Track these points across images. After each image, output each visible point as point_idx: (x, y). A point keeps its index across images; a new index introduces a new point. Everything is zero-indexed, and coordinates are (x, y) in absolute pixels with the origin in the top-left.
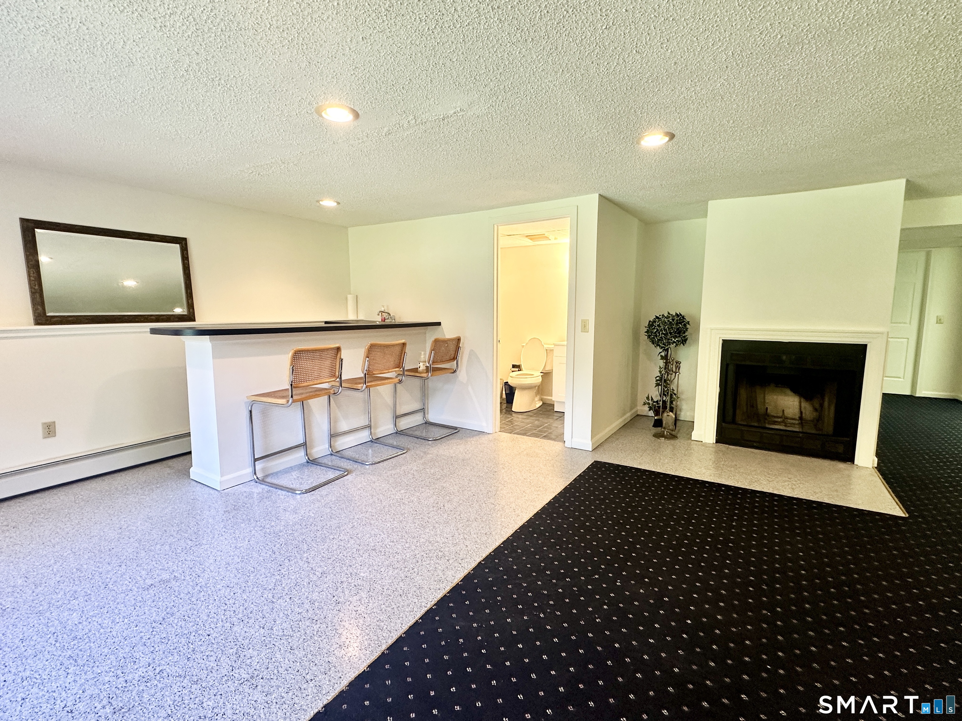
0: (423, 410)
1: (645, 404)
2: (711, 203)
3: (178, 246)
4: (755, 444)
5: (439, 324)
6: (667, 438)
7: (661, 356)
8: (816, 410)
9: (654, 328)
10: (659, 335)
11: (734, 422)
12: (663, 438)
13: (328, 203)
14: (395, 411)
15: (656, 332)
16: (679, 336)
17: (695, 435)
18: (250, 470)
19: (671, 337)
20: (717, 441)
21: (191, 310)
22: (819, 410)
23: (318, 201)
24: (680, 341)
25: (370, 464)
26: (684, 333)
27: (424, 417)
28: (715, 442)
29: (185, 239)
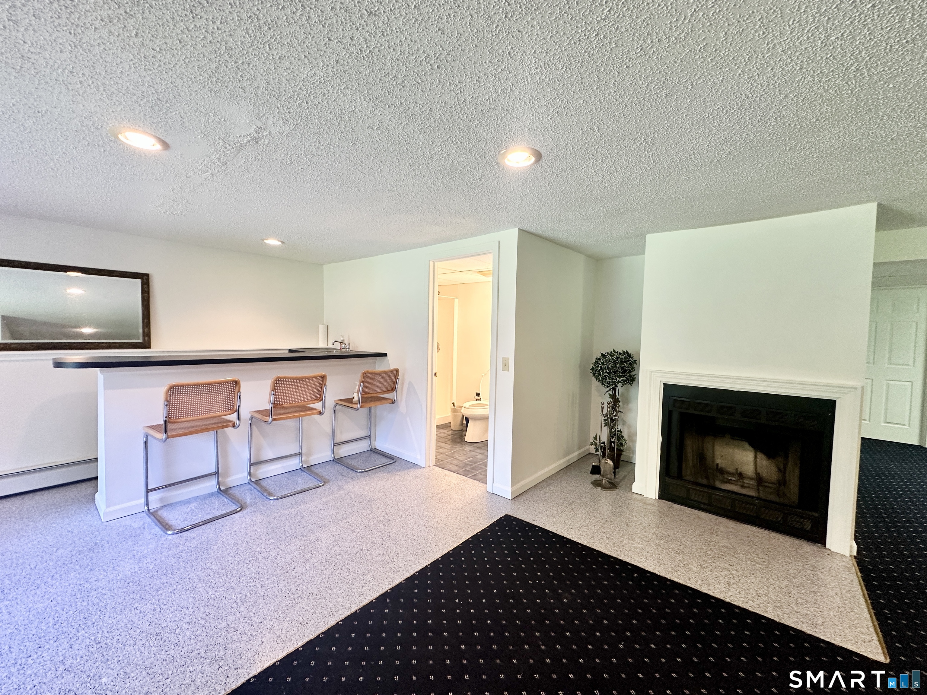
0: (369, 437)
1: (592, 444)
2: (649, 237)
3: (139, 281)
4: (702, 506)
5: (385, 355)
6: (605, 488)
7: (610, 395)
8: (779, 470)
9: (598, 366)
10: (603, 374)
11: (680, 476)
12: (600, 488)
13: (273, 242)
14: (333, 439)
15: (600, 370)
16: (624, 376)
17: (636, 487)
18: (143, 500)
19: (615, 376)
20: (660, 498)
21: (146, 338)
22: (782, 471)
23: (263, 240)
24: (626, 381)
25: (274, 499)
26: (630, 372)
27: (370, 443)
28: (657, 498)
29: (147, 275)
